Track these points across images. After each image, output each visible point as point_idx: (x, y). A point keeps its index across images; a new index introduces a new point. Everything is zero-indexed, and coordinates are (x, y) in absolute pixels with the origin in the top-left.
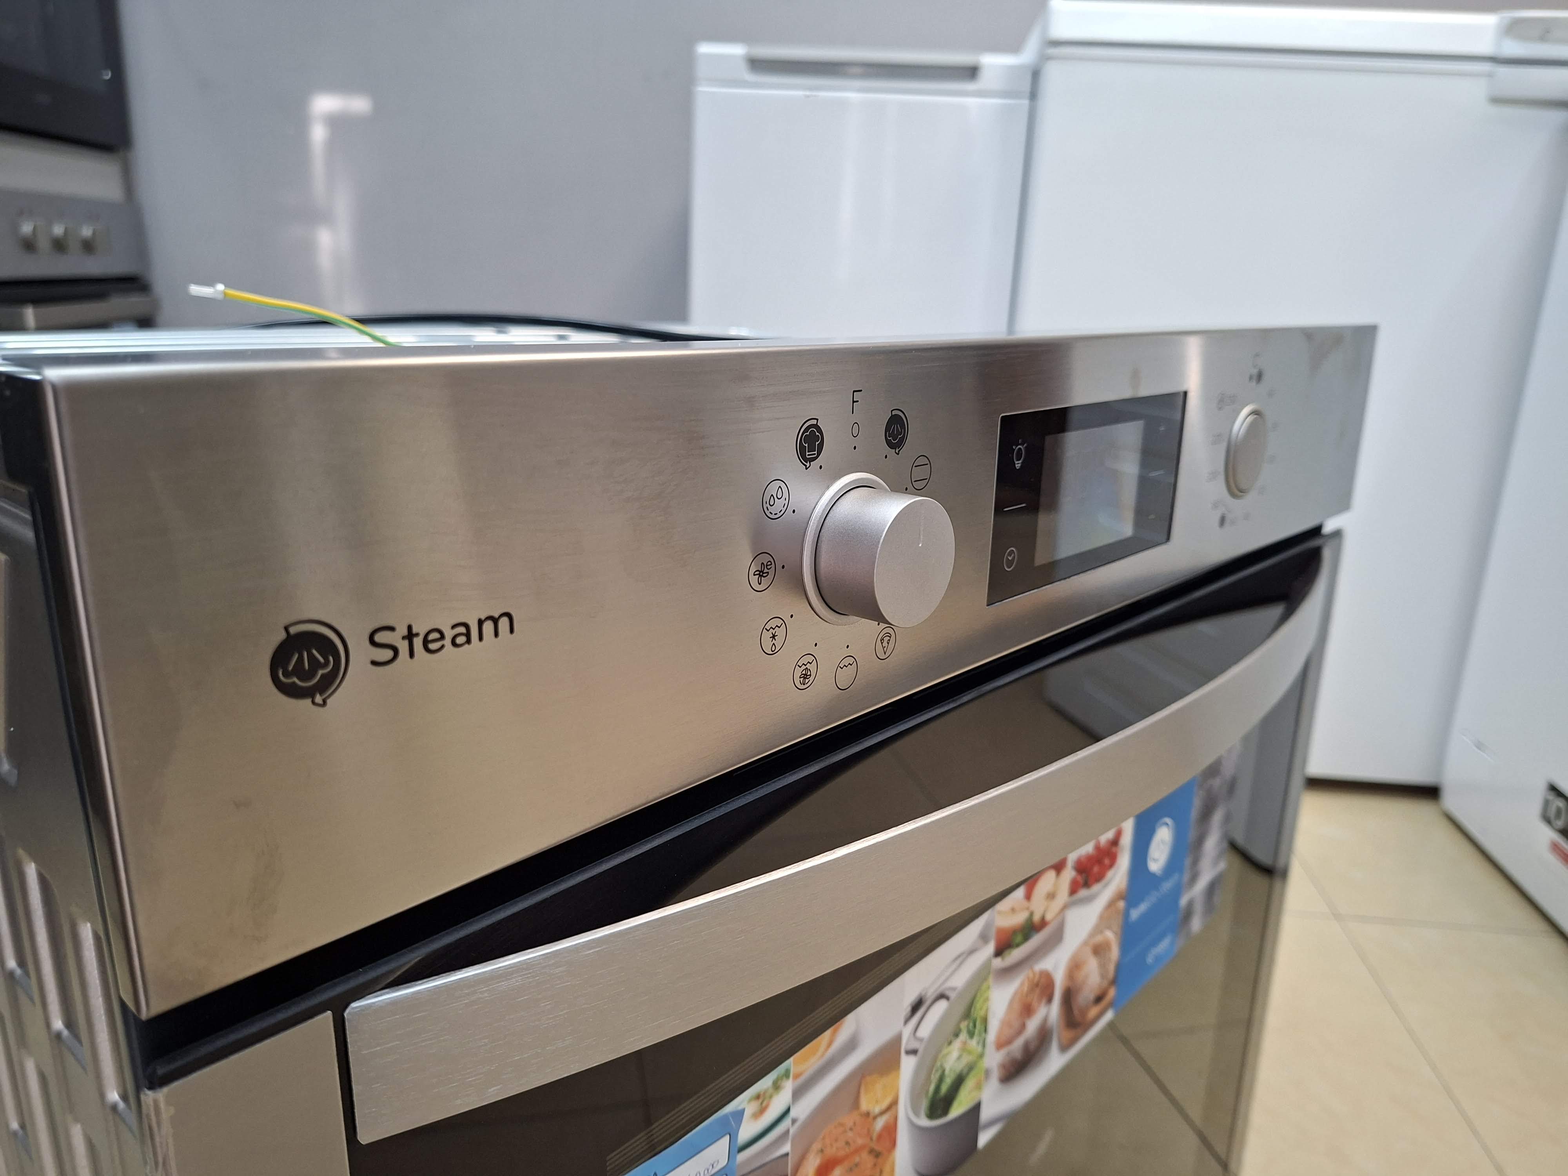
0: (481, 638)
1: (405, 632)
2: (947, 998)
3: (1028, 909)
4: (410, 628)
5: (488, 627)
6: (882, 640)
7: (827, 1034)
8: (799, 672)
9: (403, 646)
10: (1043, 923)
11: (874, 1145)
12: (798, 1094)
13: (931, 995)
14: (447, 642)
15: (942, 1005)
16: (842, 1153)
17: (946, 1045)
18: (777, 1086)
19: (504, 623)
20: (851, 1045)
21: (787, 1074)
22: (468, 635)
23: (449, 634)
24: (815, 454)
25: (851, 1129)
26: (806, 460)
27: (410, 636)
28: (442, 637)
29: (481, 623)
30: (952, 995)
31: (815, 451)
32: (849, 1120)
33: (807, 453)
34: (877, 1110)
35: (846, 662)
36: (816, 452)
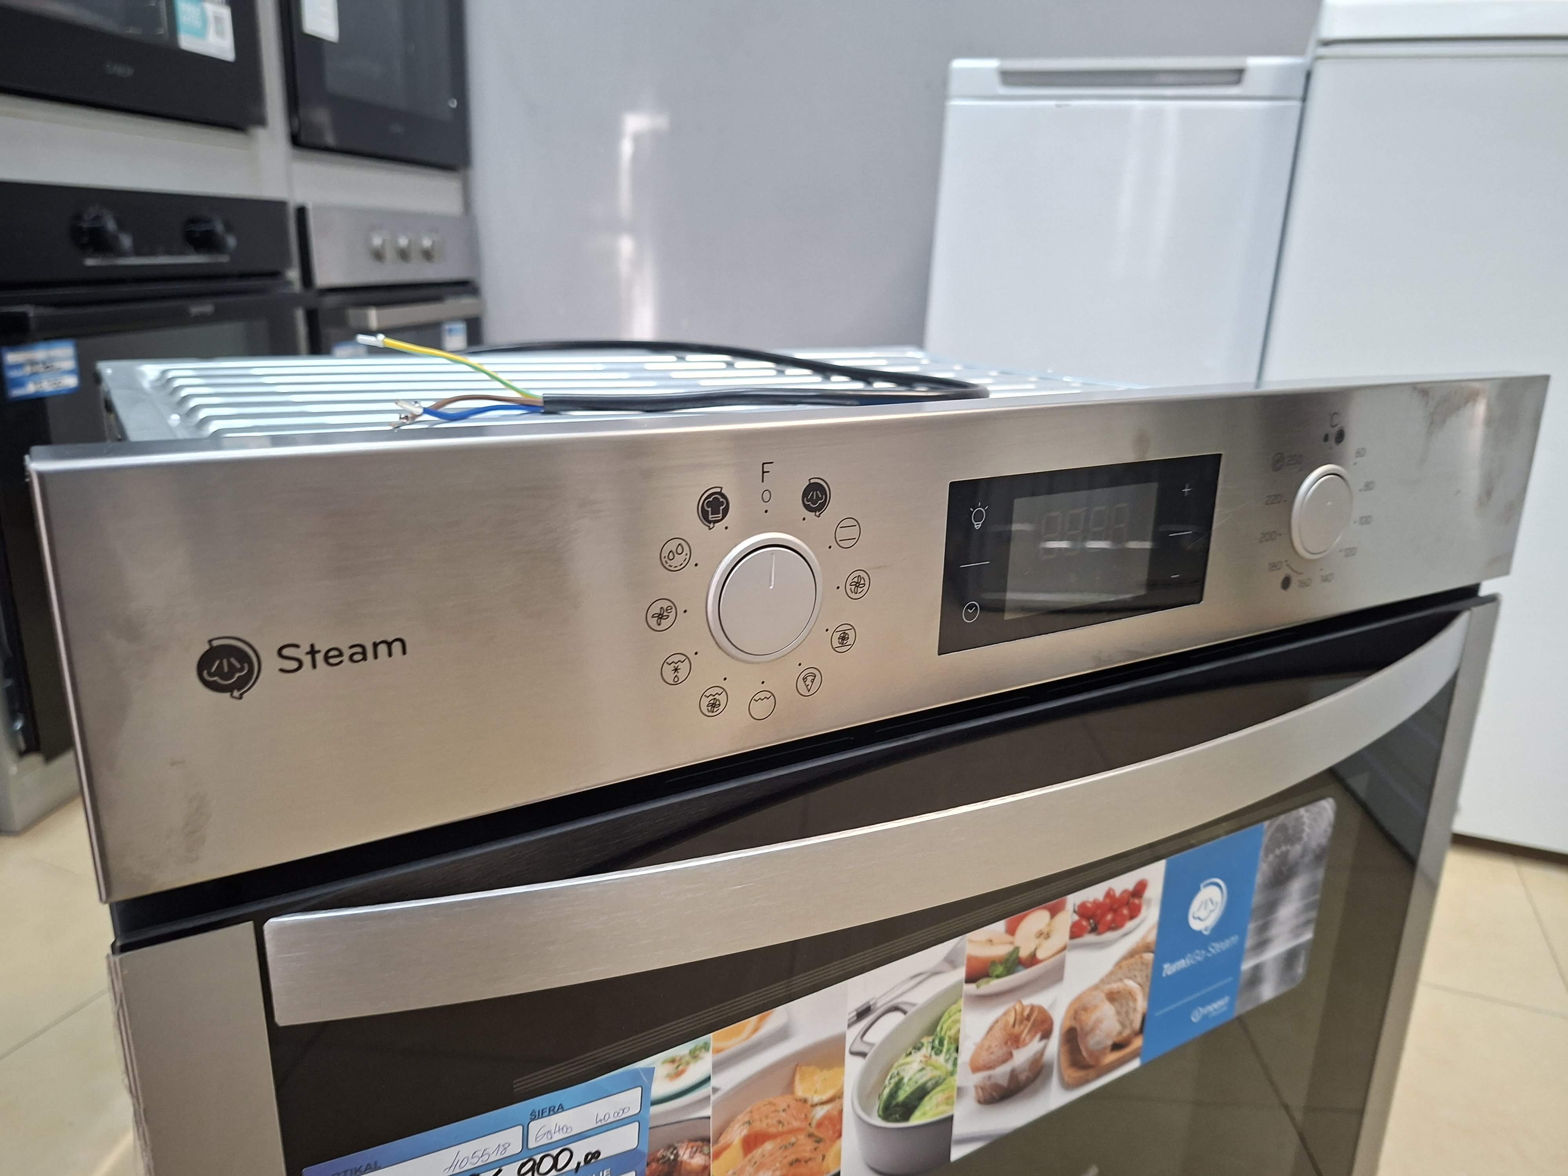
0: (376, 656)
1: (308, 649)
2: (905, 1012)
3: (1012, 943)
4: (312, 646)
5: (383, 649)
6: (805, 679)
7: (753, 1020)
8: (705, 701)
9: (307, 660)
10: (1032, 960)
11: (812, 1130)
12: (719, 1066)
13: (882, 1004)
14: (346, 658)
15: (896, 1018)
16: (773, 1130)
17: (904, 1055)
18: (694, 1055)
19: (397, 647)
20: (782, 1034)
21: (706, 1047)
22: (364, 653)
23: (347, 653)
24: (719, 517)
25: (784, 1110)
26: (710, 522)
27: (313, 652)
28: (341, 654)
29: (375, 645)
30: (911, 1010)
31: (719, 514)
32: (782, 1102)
33: (710, 516)
34: (816, 1099)
35: (762, 695)
36: (721, 515)
